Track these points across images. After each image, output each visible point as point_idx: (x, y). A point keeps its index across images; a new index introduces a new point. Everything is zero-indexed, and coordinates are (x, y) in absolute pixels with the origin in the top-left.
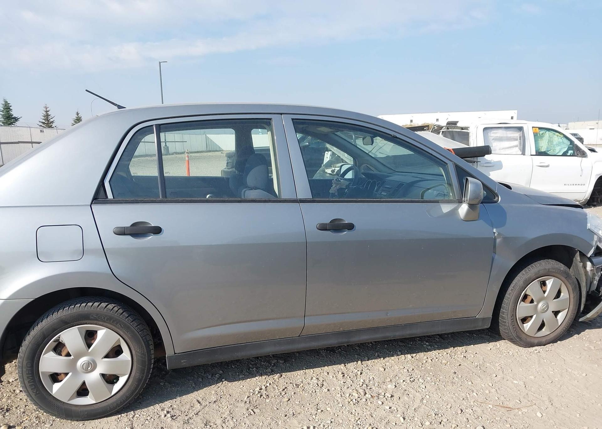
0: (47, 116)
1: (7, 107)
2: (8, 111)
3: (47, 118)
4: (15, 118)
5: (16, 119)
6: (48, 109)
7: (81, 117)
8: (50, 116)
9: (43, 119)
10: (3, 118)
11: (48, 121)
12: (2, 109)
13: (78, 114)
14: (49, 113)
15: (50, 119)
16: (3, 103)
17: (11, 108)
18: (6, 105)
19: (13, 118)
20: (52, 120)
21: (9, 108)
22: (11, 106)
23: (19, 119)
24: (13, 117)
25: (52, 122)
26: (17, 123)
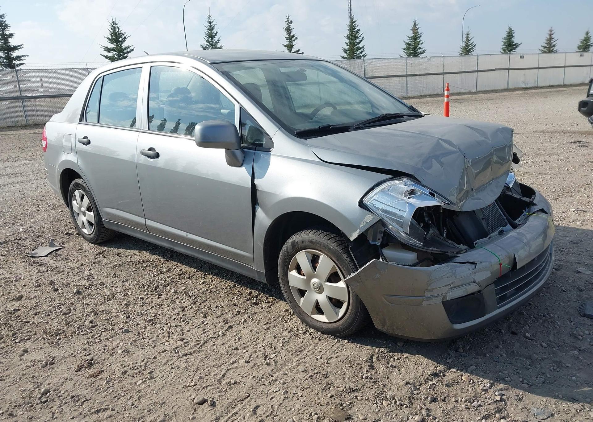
0: (550, 40)
1: (510, 35)
2: (511, 38)
3: (550, 41)
4: (515, 45)
5: (517, 46)
6: (552, 32)
7: (590, 37)
8: (553, 40)
9: (546, 43)
10: (505, 46)
11: (551, 45)
12: (506, 37)
13: (587, 33)
14: (553, 36)
15: (552, 43)
16: (508, 30)
17: (514, 35)
18: (509, 33)
19: (514, 45)
20: (554, 43)
21: (512, 35)
22: (514, 33)
23: (519, 45)
24: (514, 43)
25: (554, 46)
26: (517, 50)
